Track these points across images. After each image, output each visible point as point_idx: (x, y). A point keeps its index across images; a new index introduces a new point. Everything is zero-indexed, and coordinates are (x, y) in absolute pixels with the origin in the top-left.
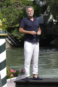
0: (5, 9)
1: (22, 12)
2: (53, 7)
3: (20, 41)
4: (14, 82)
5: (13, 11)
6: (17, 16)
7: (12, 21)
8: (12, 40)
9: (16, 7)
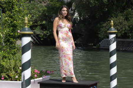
0: (28, 5)
1: (46, 8)
2: (79, 4)
3: (42, 39)
4: (38, 83)
5: (36, 7)
6: (40, 13)
7: (35, 18)
8: (34, 38)
9: (39, 2)
